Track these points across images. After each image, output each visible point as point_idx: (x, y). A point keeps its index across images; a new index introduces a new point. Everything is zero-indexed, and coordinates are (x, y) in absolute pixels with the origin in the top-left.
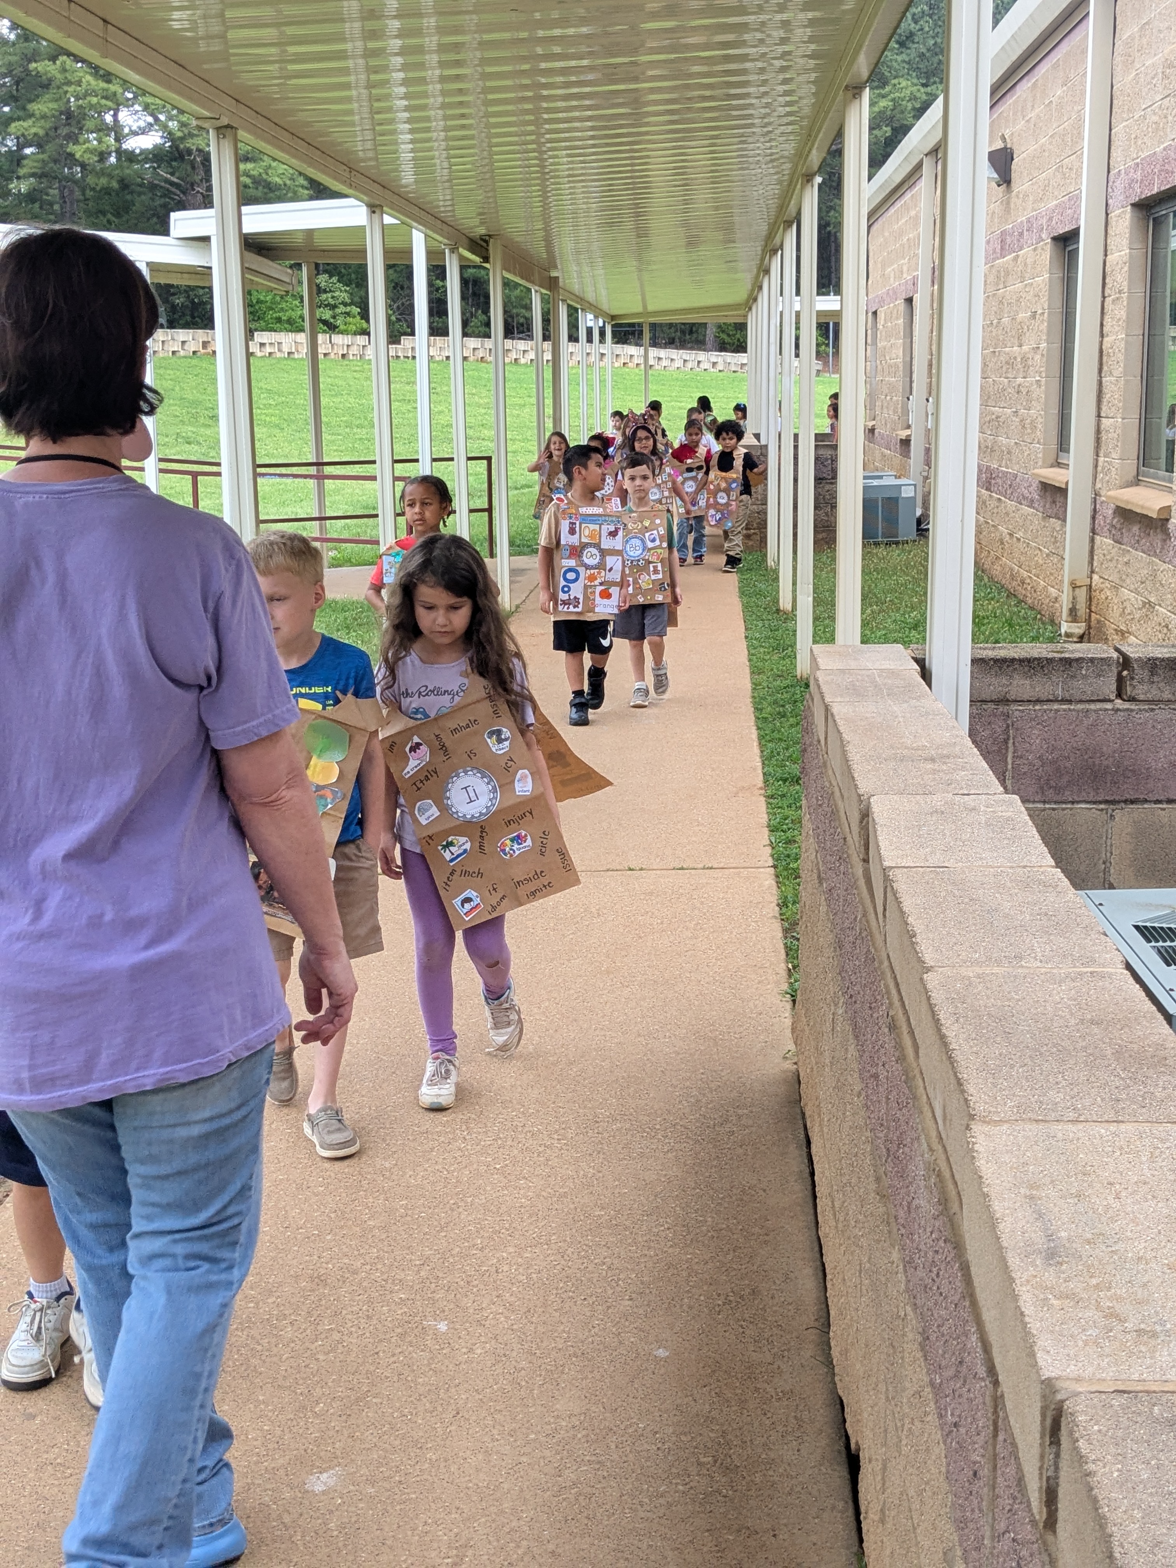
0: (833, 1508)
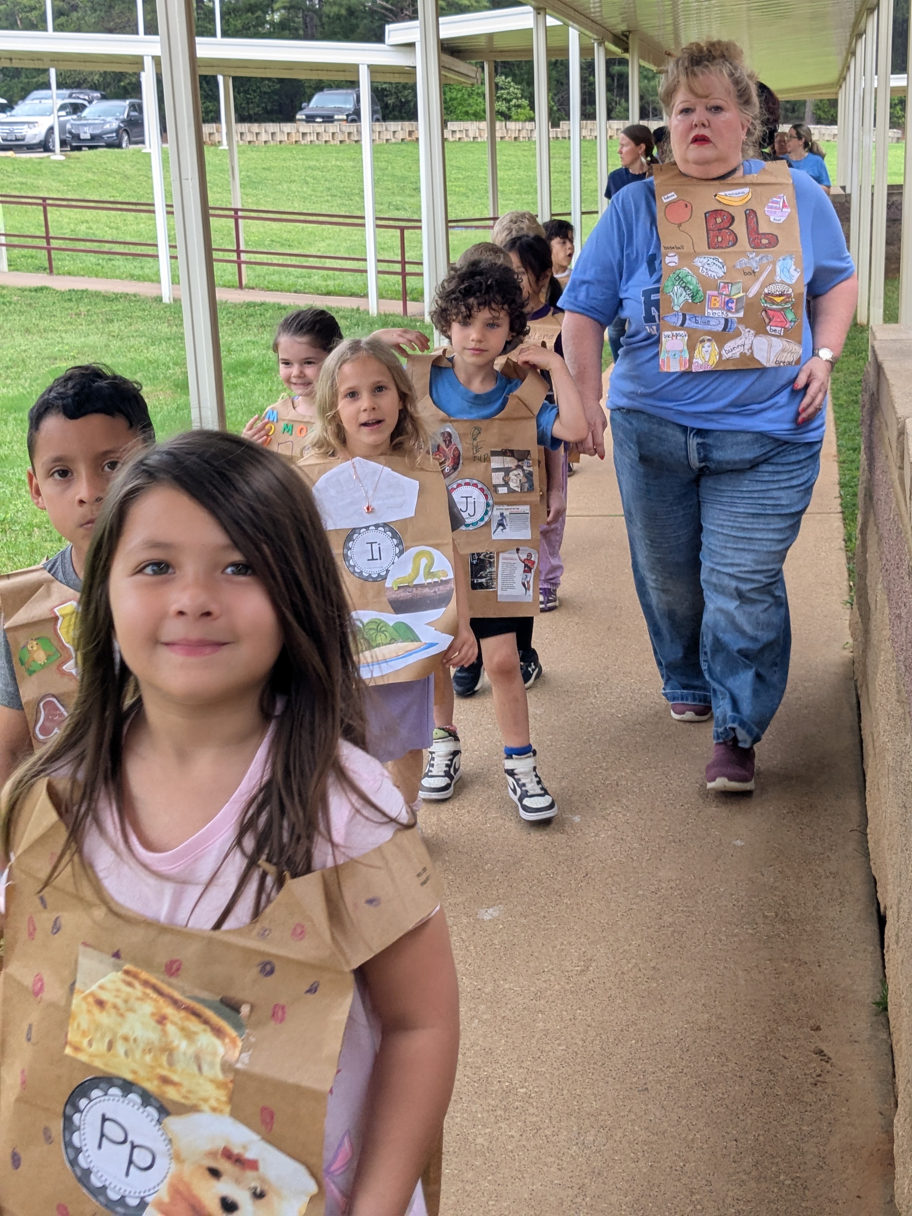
0: (865, 950)
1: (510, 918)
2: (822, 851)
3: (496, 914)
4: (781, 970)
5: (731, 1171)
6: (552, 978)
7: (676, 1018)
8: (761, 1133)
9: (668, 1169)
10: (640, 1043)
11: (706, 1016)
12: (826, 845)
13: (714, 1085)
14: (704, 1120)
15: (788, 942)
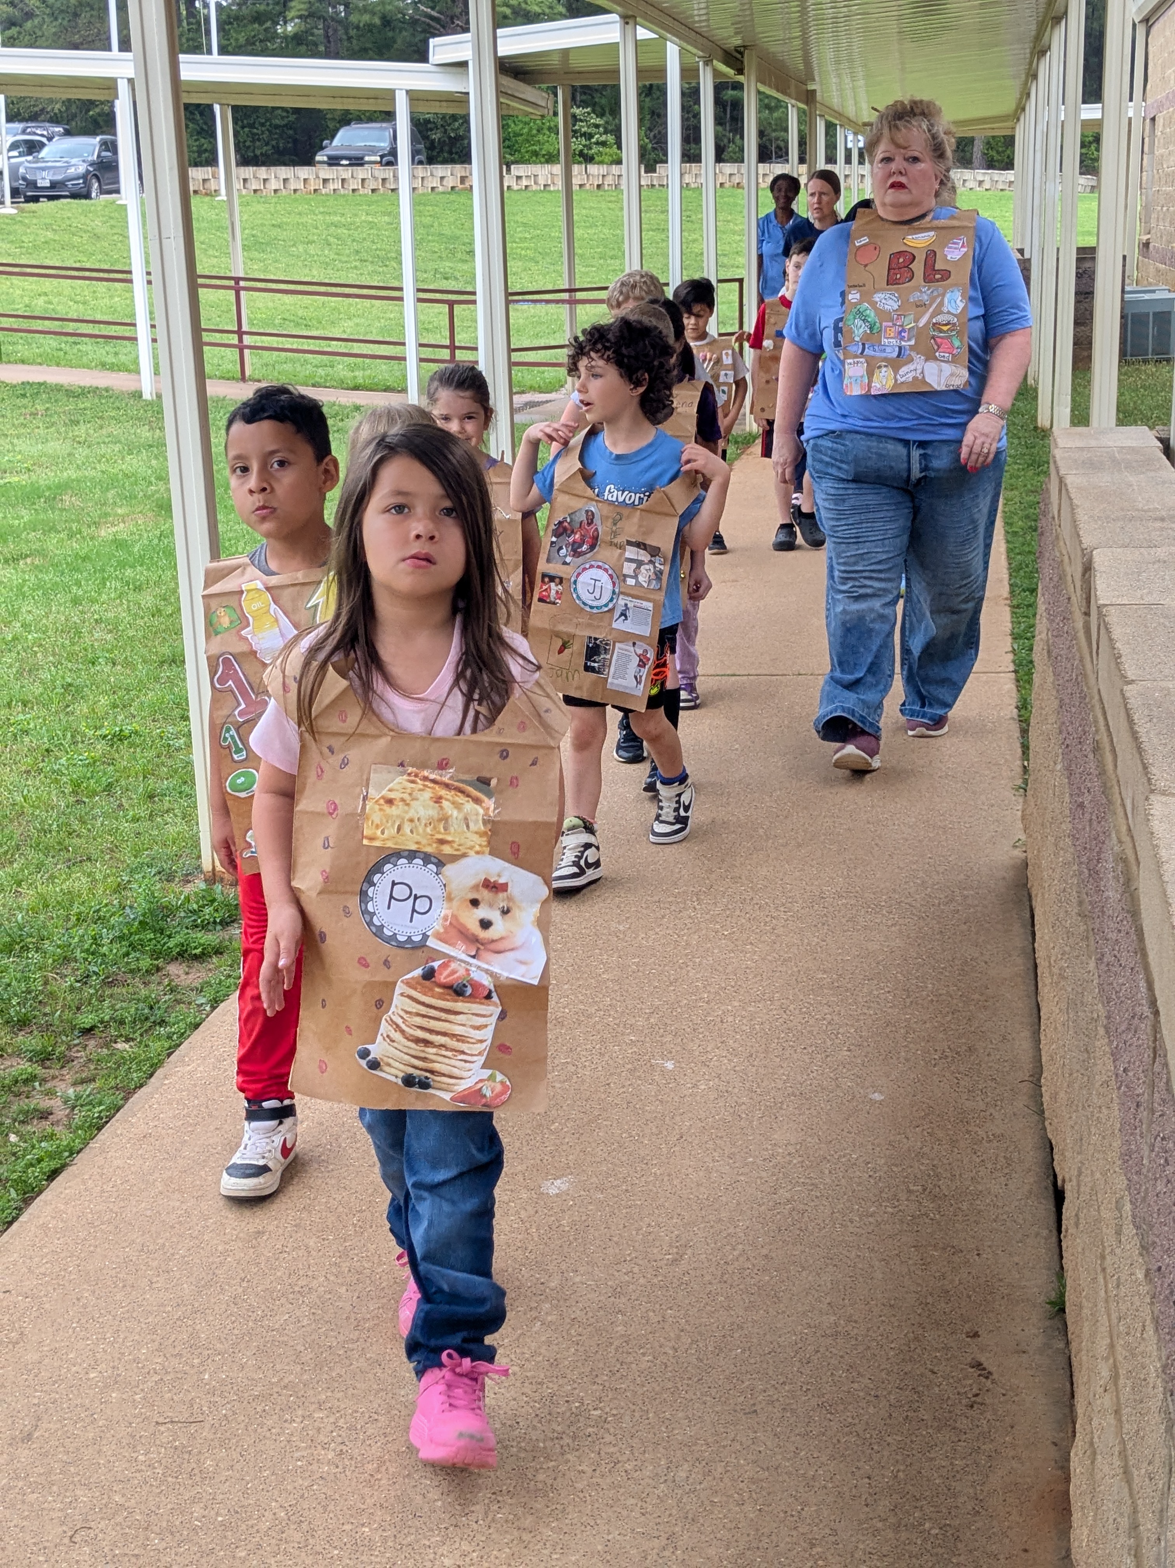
0: (1037, 1235)
1: (582, 1193)
2: (983, 1107)
3: (564, 1187)
4: (929, 1260)
5: (862, 1516)
6: (636, 1270)
7: (793, 1321)
8: (902, 1468)
9: (782, 1514)
10: (748, 1353)
11: (833, 1318)
12: (989, 1099)
13: (841, 1407)
14: (828, 1452)
15: (939, 1223)
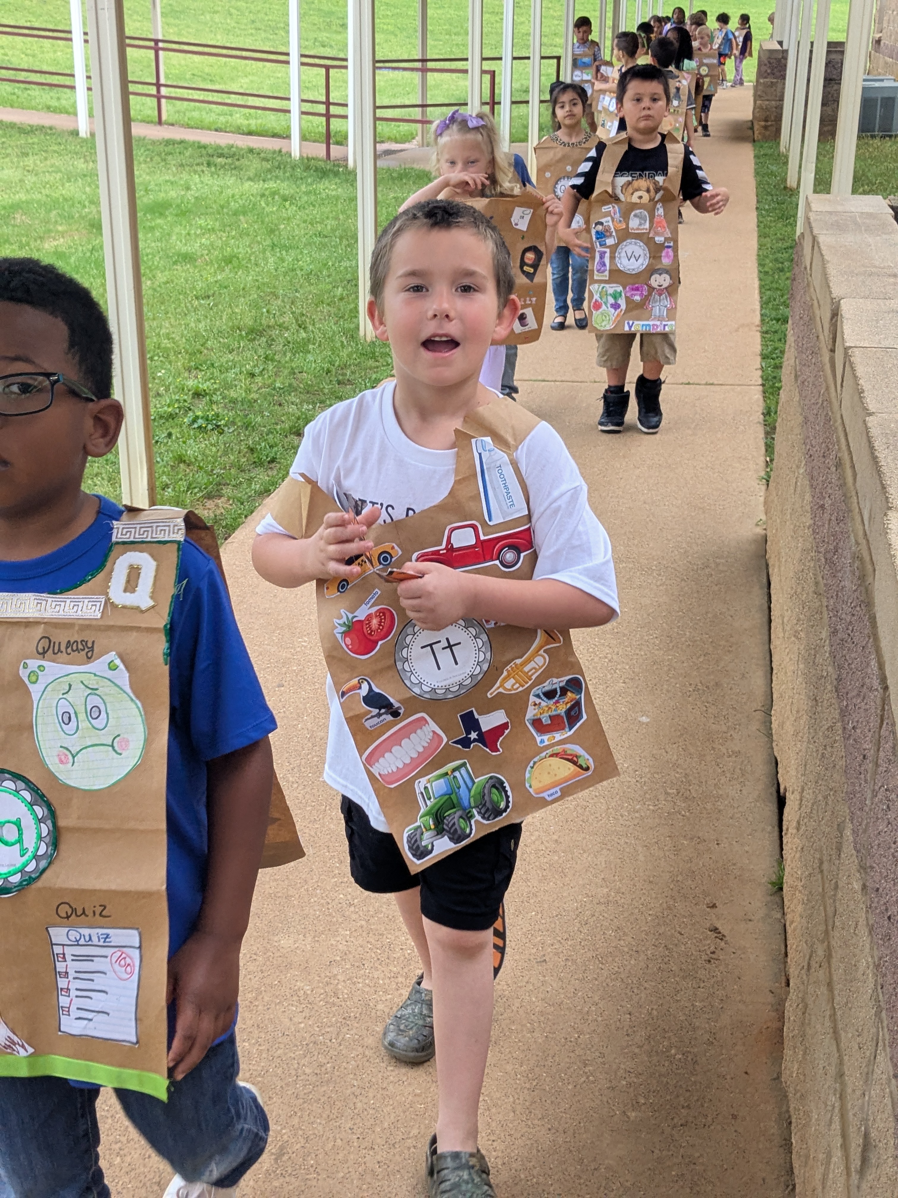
0: (763, 830)
2: (725, 729)
4: (680, 847)
7: (575, 892)
8: (655, 1007)
9: (563, 1040)
10: (540, 915)
11: (606, 890)
12: (730, 724)
13: (611, 959)
14: (599, 993)
15: (688, 819)
